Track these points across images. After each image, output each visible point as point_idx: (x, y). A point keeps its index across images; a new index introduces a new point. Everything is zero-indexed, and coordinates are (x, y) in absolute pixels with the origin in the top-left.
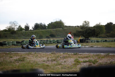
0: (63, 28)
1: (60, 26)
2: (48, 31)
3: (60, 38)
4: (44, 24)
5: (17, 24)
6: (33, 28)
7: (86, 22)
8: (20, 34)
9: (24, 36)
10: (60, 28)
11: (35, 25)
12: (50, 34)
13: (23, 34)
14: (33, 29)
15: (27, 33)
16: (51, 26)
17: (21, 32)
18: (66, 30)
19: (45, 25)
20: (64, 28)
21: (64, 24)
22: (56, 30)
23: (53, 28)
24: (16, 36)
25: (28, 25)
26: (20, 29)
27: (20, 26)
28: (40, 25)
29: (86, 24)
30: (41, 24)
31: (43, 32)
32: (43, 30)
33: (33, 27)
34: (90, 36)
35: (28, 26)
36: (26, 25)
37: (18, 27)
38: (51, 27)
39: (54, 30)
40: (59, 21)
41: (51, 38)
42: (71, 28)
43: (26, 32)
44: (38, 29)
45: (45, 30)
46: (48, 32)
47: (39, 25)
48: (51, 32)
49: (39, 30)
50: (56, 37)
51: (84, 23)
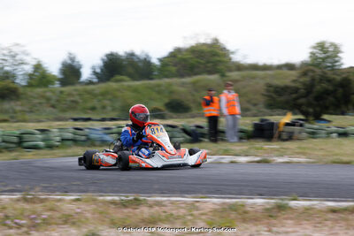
0: (223, 76)
1: (209, 65)
2: (159, 86)
4: (143, 57)
5: (27, 55)
6: (95, 73)
7: (327, 45)
8: (37, 101)
9: (53, 106)
10: (210, 73)
11: (105, 59)
12: (167, 101)
13: (48, 99)
14: (95, 80)
15: (70, 95)
16: (175, 65)
17: (39, 90)
19: (146, 62)
20: (228, 74)
21: (232, 56)
22: (194, 84)
23: (182, 76)
25: (77, 60)
26: (40, 77)
27: (38, 67)
28: (124, 63)
29: (323, 56)
30: (132, 55)
31: (135, 90)
33: (98, 70)
34: (326, 110)
36: (69, 62)
37: (29, 69)
38: (173, 69)
39: (183, 85)
40: (209, 41)
41: (171, 118)
43: (61, 92)
44: (118, 77)
45: (147, 82)
46: (159, 92)
47: (123, 60)
48: (172, 92)
49: (121, 80)
51: (315, 51)
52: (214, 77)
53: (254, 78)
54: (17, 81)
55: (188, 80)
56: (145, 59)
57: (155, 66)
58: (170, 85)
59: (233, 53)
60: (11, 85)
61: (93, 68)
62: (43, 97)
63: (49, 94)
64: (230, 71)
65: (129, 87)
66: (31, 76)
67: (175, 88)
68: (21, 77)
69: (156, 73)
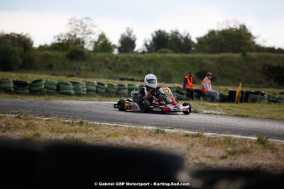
0: (244, 54)
1: (236, 46)
2: (193, 59)
3: (229, 85)
4: (184, 35)
5: (95, 27)
6: (146, 45)
9: (110, 68)
10: (235, 51)
11: (154, 34)
12: (198, 70)
13: (107, 62)
14: (146, 50)
15: (123, 60)
18: (253, 60)
19: (187, 40)
20: (248, 54)
22: (221, 59)
23: (213, 52)
24: (83, 67)
25: (133, 34)
26: (103, 45)
27: (102, 37)
28: (170, 39)
30: (177, 33)
32: (176, 55)
33: (148, 43)
35: (132, 37)
36: (127, 35)
38: (207, 47)
39: (212, 59)
42: (275, 55)
43: (117, 57)
44: (163, 49)
45: (184, 55)
47: (168, 37)
48: (202, 64)
49: (166, 52)
50: (219, 81)
52: (238, 56)
53: (269, 58)
54: (85, 47)
55: (216, 56)
56: (187, 37)
57: (193, 43)
58: (202, 59)
59: (255, 38)
60: (80, 49)
61: (145, 41)
62: (103, 60)
63: (107, 58)
64: (251, 51)
65: (170, 57)
66: (96, 43)
67: (205, 61)
68: (88, 44)
69: (193, 49)
